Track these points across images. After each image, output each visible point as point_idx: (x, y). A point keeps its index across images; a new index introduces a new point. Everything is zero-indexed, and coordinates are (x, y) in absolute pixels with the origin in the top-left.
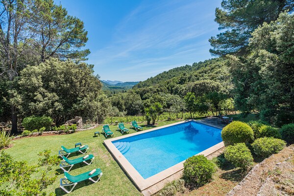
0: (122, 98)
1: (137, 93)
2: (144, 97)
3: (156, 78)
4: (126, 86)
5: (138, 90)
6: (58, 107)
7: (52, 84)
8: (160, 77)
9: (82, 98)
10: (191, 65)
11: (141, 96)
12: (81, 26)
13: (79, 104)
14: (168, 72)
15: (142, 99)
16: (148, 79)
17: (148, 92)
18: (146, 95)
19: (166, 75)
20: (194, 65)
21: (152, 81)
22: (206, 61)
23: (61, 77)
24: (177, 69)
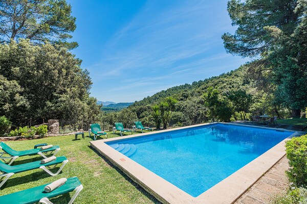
0: (115, 116)
1: (134, 111)
2: (141, 116)
3: (154, 98)
4: (119, 107)
5: (134, 108)
6: (22, 102)
7: (16, 70)
8: (158, 96)
9: (62, 92)
10: (191, 84)
11: (138, 114)
12: (68, 10)
13: (56, 103)
14: (166, 91)
15: (139, 118)
16: (145, 98)
17: (145, 110)
18: (143, 114)
19: (164, 94)
20: (194, 83)
21: (149, 100)
22: (206, 80)
23: (31, 60)
24: (176, 88)
